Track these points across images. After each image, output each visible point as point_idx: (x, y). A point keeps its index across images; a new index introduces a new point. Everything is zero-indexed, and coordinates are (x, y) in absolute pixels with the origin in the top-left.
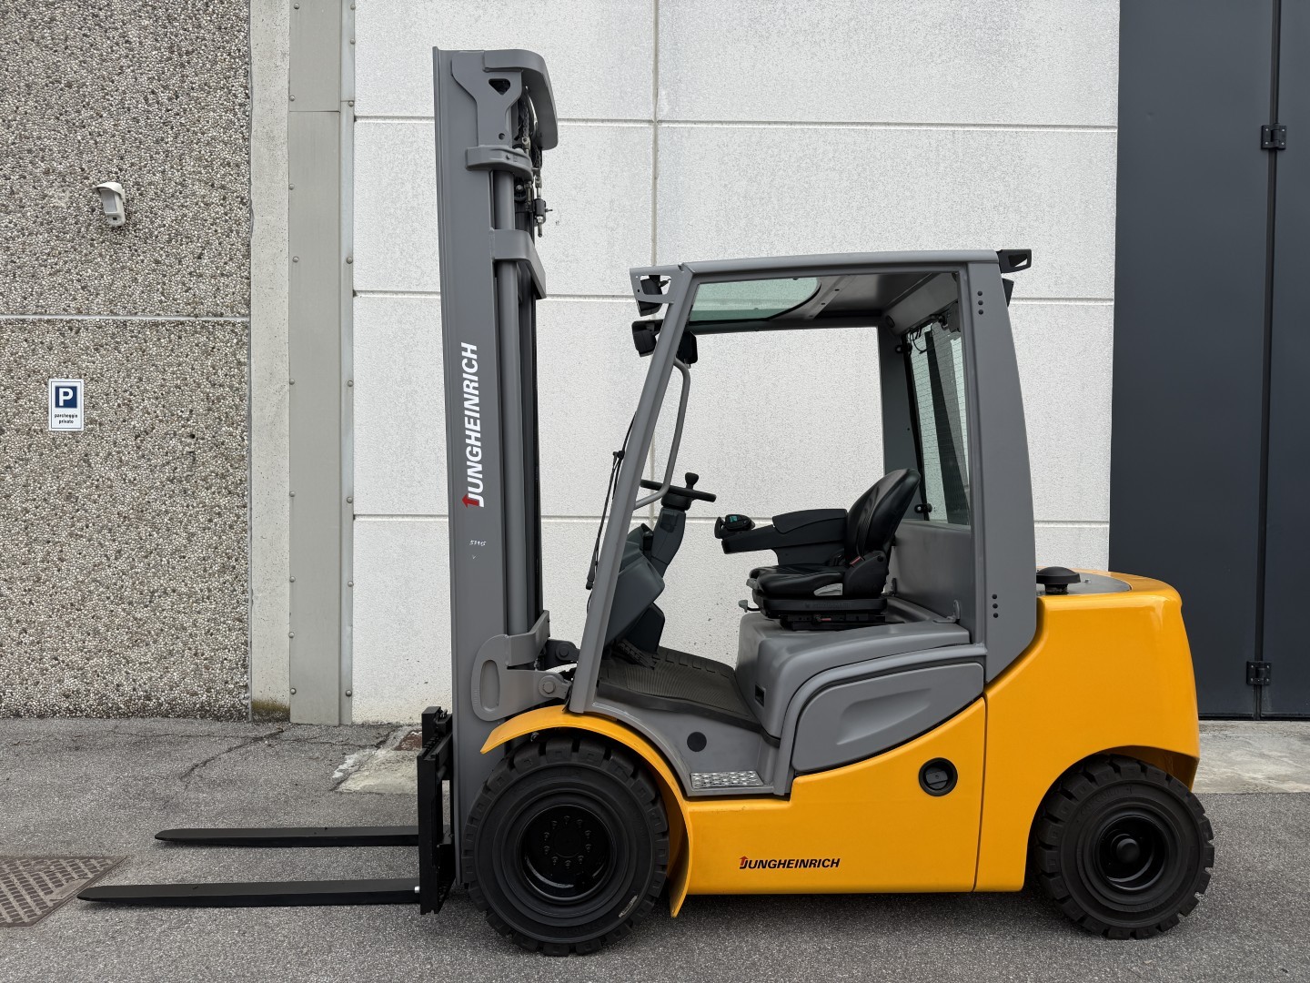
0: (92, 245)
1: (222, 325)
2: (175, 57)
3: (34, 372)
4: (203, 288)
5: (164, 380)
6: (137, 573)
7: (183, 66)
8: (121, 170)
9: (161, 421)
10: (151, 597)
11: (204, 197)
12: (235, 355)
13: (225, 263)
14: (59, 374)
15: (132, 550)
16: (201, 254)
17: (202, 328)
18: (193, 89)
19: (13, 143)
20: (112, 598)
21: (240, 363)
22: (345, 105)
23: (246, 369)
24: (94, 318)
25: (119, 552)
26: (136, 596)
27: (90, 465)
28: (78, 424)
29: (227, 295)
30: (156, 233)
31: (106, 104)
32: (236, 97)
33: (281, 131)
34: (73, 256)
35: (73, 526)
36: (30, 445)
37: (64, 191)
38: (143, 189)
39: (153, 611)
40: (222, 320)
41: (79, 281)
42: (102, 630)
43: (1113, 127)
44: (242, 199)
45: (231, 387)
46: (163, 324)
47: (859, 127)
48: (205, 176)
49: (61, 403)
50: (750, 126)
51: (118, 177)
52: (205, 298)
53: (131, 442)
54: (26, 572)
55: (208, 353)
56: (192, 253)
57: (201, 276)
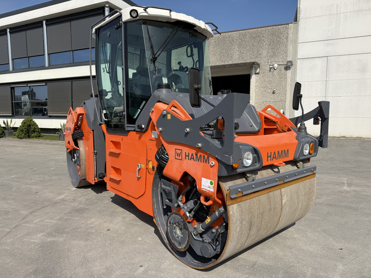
1: (283, 101)
5: (278, 106)
8: (275, 88)
11: (282, 90)
13: (284, 95)
18: (282, 81)
19: (266, 86)
22: (296, 81)
24: (272, 101)
29: (284, 98)
30: (278, 93)
31: (274, 82)
32: (286, 81)
34: (270, 95)
37: (270, 90)
38: (277, 90)
45: (284, 106)
46: (278, 101)
50: (336, 81)
56: (281, 95)
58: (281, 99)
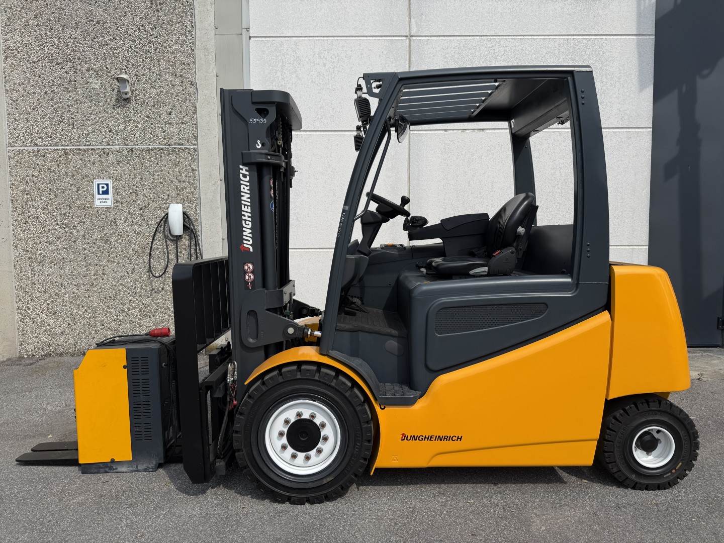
0: (113, 108)
1: (183, 150)
2: (154, 6)
3: (86, 176)
4: (172, 130)
5: (153, 179)
6: (143, 280)
7: (158, 11)
8: (127, 68)
9: (153, 201)
10: (151, 292)
11: (171, 81)
12: (190, 165)
13: (184, 117)
14: (99, 177)
15: (140, 268)
16: (171, 112)
17: (173, 151)
18: (164, 23)
19: (70, 55)
20: (131, 293)
21: (193, 170)
22: (244, 31)
23: (197, 173)
24: (116, 147)
25: (133, 269)
26: (143, 292)
27: (117, 225)
28: (110, 203)
29: (185, 134)
30: (147, 101)
31: (118, 32)
32: (187, 27)
33: (211, 45)
34: (104, 114)
35: (109, 256)
36: (85, 215)
37: (97, 80)
38: (139, 78)
39: (152, 300)
40: (183, 147)
41: (107, 127)
42: (126, 310)
43: (652, 35)
44: (191, 82)
45: (189, 182)
46: (152, 150)
47: (518, 37)
48: (171, 70)
49: (101, 193)
50: (460, 38)
51: (126, 72)
52: (173, 136)
53: (138, 212)
54: (86, 281)
55: (176, 165)
56: (166, 112)
57: (171, 124)
58: (170, 137)
